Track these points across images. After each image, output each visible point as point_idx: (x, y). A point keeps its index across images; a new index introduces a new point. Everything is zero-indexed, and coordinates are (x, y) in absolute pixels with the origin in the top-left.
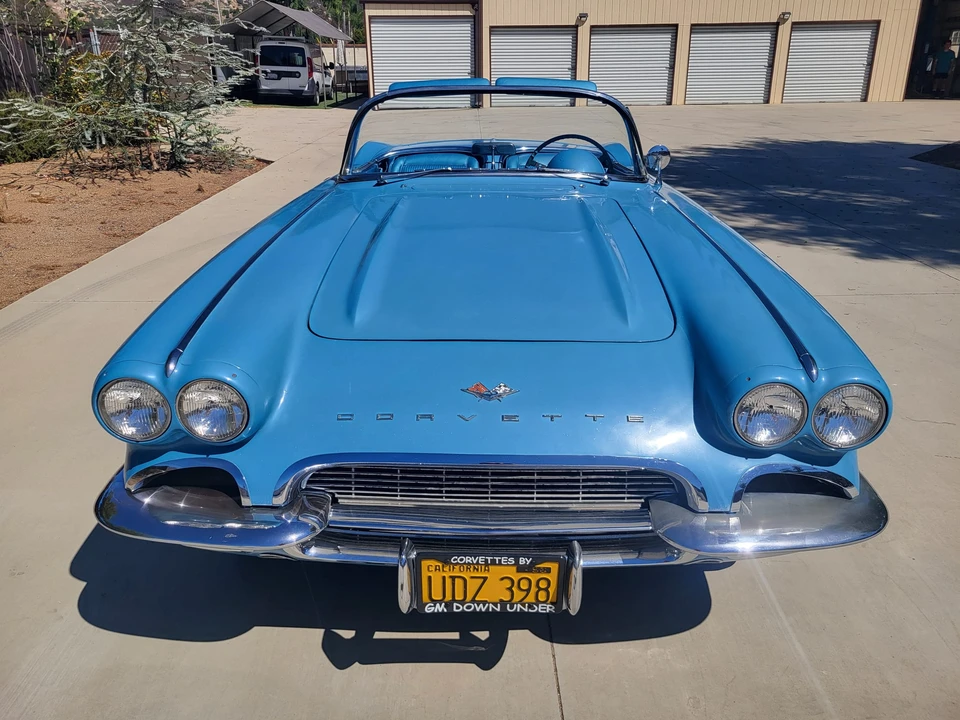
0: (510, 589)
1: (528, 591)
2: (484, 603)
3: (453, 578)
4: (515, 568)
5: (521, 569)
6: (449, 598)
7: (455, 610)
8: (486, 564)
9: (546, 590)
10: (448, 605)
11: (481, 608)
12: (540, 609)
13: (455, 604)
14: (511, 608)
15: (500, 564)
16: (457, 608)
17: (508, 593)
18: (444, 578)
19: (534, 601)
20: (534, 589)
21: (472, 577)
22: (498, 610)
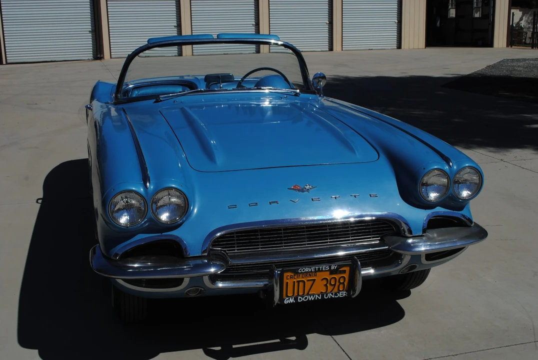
0: (326, 285)
1: (335, 285)
2: (313, 295)
3: (298, 282)
4: (328, 273)
5: (332, 272)
6: (296, 294)
7: (299, 301)
8: (316, 271)
9: (343, 283)
10: (296, 299)
11: (311, 298)
12: (340, 295)
13: (299, 297)
14: (326, 296)
15: (322, 271)
16: (300, 299)
17: (325, 288)
18: (294, 282)
19: (337, 291)
20: (337, 284)
21: (308, 280)
22: (320, 298)
